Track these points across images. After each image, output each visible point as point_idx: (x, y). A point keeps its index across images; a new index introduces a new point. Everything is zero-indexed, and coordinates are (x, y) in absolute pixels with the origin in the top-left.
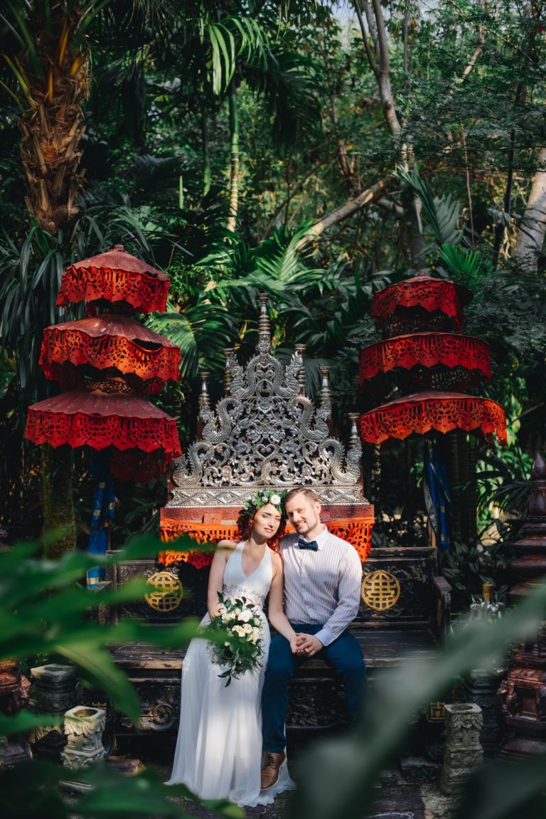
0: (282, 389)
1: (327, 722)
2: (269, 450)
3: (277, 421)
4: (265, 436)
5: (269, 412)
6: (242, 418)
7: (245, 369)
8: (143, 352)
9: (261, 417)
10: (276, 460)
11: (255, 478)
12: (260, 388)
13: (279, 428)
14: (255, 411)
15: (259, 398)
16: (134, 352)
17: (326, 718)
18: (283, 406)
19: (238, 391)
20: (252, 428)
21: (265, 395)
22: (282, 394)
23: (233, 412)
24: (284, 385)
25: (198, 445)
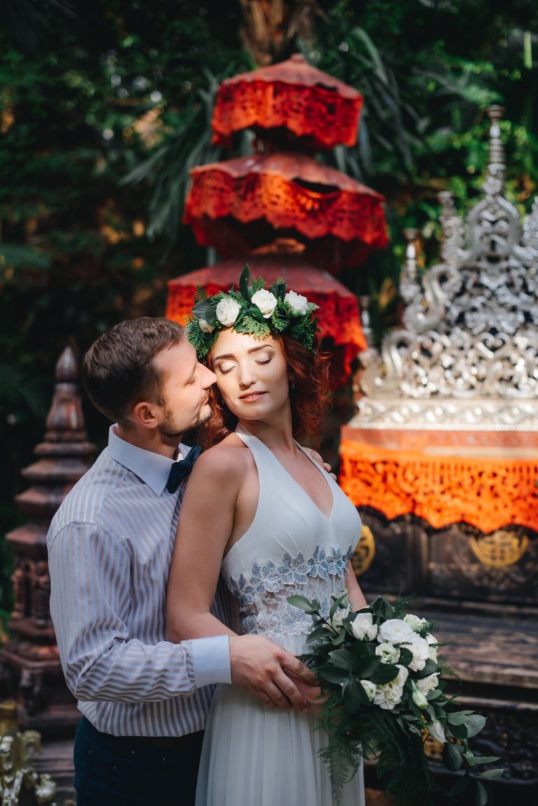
0: (519, 250)
1: (526, 775)
2: (499, 343)
3: (510, 299)
4: (492, 324)
5: (499, 287)
6: (459, 295)
7: (465, 222)
8: (309, 198)
9: (487, 293)
10: (508, 359)
11: (478, 385)
12: (487, 249)
13: (514, 309)
14: (478, 285)
15: (484, 264)
16: (294, 196)
17: (524, 767)
18: (521, 277)
19: (454, 254)
20: (474, 310)
21: (494, 260)
22: (518, 258)
23: (447, 286)
24: (522, 245)
25: (397, 335)
